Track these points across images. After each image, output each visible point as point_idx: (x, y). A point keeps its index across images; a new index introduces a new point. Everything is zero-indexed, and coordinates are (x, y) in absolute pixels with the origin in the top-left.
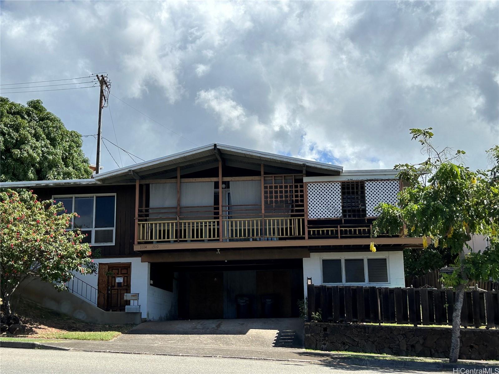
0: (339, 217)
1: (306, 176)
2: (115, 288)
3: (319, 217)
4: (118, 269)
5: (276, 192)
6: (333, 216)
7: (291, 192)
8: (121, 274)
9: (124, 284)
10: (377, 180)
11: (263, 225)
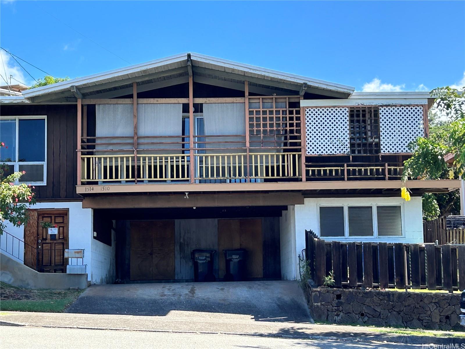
0: (346, 153)
1: (304, 99)
2: (47, 241)
3: (320, 152)
4: (51, 217)
5: (265, 119)
6: (338, 152)
7: (284, 119)
8: (55, 223)
9: (59, 237)
10: (396, 106)
11: (248, 163)
